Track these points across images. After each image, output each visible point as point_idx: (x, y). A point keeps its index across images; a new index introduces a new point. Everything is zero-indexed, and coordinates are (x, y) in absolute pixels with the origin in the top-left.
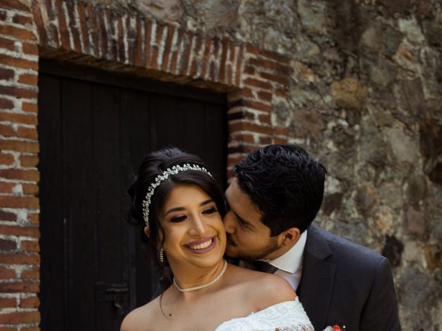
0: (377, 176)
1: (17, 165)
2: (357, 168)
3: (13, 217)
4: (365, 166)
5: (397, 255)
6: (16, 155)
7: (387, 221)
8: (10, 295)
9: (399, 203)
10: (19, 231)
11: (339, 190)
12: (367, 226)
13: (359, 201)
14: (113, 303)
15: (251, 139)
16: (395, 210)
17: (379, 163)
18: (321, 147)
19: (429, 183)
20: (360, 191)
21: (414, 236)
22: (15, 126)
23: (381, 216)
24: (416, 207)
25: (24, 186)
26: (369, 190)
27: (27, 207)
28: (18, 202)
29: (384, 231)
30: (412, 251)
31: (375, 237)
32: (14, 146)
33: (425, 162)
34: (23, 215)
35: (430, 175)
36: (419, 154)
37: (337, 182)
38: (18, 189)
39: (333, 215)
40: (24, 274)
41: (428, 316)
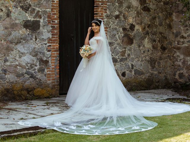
0: (128, 10)
1: (55, 12)
2: (123, 9)
3: (55, 22)
4: (125, 8)
5: (133, 28)
6: (55, 10)
7: (131, 20)
8: (54, 36)
9: (134, 16)
10: (56, 24)
11: (119, 14)
12: (126, 21)
13: (124, 16)
15: (99, 4)
16: (133, 18)
17: (129, 7)
18: (115, 5)
19: (142, 11)
20: (124, 14)
21: (138, 24)
22: (55, 5)
23: (129, 19)
24: (139, 17)
25: (57, 16)
26: (126, 14)
27: (57, 20)
28: (55, 19)
29: (130, 23)
30: (137, 27)
31: (128, 24)
32: (55, 9)
33: (141, 6)
34: (56, 21)
35: (142, 9)
36: (139, 5)
37: (118, 12)
38: (56, 17)
39: (117, 19)
40: (57, 32)
41: (142, 43)
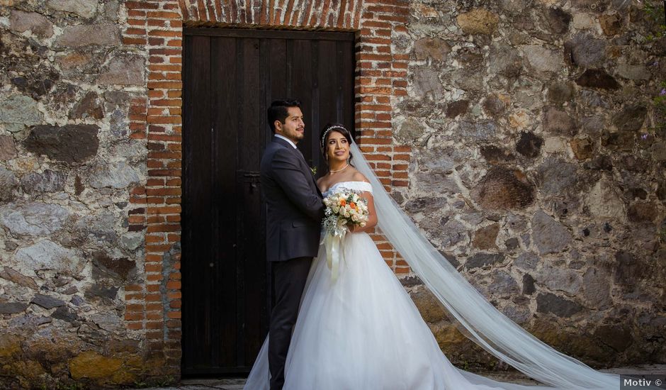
0: (510, 85)
1: (166, 97)
2: (486, 79)
3: (162, 129)
4: (497, 78)
5: (535, 148)
6: (165, 91)
7: (523, 121)
8: (159, 178)
9: (538, 104)
10: (166, 138)
11: (465, 98)
12: (498, 125)
13: (488, 105)
14: (251, 183)
15: (369, 65)
16: (533, 111)
17: (513, 73)
18: (445, 66)
19: (577, 87)
20: (489, 98)
21: (557, 132)
22: (164, 73)
23: (515, 116)
24: (561, 108)
25: (170, 110)
26: (500, 97)
27: (173, 123)
28: (166, 120)
29: (520, 129)
30: (552, 144)
31: (508, 133)
32: (163, 85)
33: (571, 71)
34: (169, 128)
35: (579, 82)
36: (565, 64)
37: (462, 92)
38: (166, 112)
39: (457, 118)
40: (169, 165)
41: (575, 199)
